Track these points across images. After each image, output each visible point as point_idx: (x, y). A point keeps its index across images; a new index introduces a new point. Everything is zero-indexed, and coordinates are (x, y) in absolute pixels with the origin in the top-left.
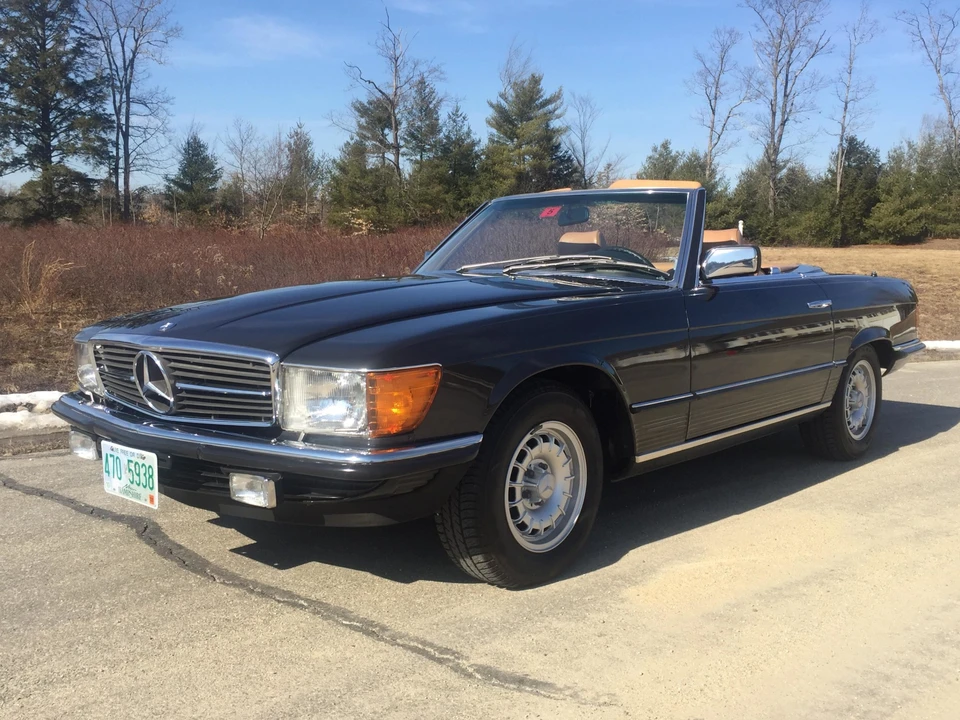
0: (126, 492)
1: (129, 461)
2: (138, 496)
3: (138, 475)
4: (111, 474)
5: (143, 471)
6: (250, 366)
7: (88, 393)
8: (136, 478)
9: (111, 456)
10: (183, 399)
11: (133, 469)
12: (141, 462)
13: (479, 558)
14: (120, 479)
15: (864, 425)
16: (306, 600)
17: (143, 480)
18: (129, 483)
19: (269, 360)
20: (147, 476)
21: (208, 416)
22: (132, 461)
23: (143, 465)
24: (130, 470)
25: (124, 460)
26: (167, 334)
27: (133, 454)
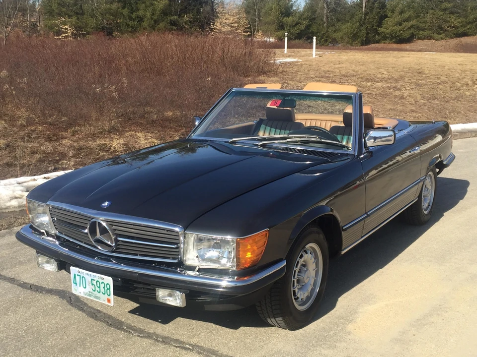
0: (89, 295)
1: (92, 280)
2: (99, 298)
3: (99, 287)
4: (78, 285)
5: (102, 286)
6: (165, 232)
7: (42, 231)
8: (97, 289)
9: (78, 275)
10: (119, 245)
11: (95, 284)
12: (101, 281)
13: (280, 319)
14: (85, 288)
15: (429, 205)
16: (190, 345)
17: (102, 290)
18: (92, 291)
19: (177, 229)
20: (106, 288)
21: (136, 255)
22: (94, 280)
23: (102, 283)
24: (92, 284)
25: (88, 279)
26: (108, 209)
27: (95, 276)
